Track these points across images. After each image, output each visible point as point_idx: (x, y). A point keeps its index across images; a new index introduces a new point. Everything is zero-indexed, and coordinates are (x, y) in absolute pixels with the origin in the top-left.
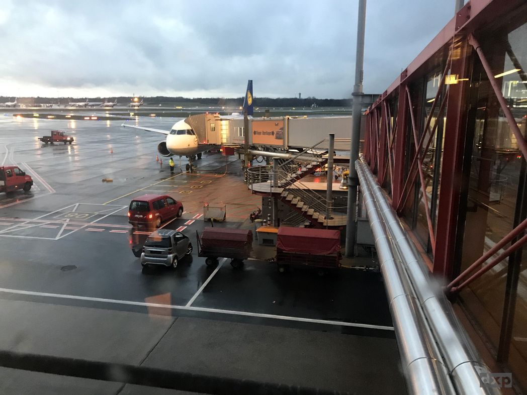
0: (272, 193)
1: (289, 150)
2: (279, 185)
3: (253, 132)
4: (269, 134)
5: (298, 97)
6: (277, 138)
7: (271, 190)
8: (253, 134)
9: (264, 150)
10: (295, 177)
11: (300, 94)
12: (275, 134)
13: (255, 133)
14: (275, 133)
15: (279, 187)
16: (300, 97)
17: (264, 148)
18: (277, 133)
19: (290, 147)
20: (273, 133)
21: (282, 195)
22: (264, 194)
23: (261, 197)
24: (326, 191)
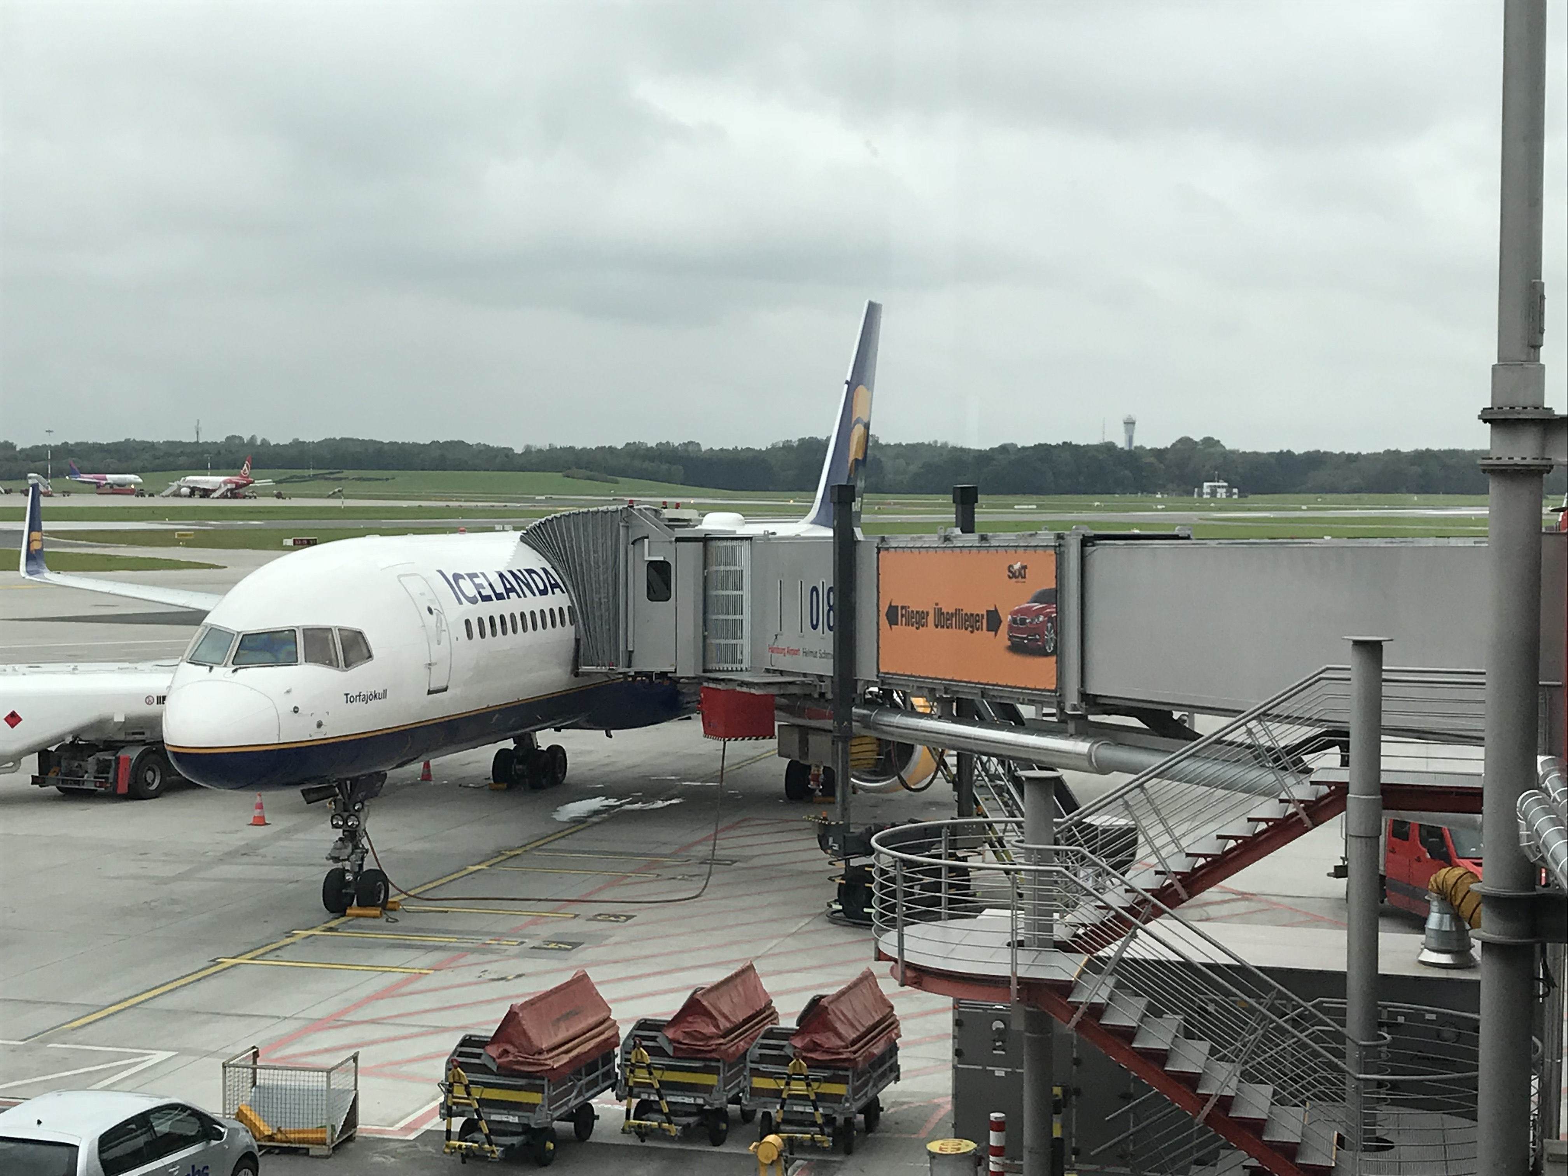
0: (1021, 981)
1: (1091, 718)
2: (1061, 933)
3: (884, 609)
4: (970, 622)
5: (1121, 443)
6: (1017, 648)
7: (1014, 964)
8: (884, 621)
9: (945, 716)
10: (1155, 893)
11: (1130, 424)
12: (1004, 629)
13: (893, 615)
14: (1007, 619)
15: (1063, 947)
16: (1130, 440)
17: (945, 704)
18: (1017, 623)
19: (1092, 702)
20: (993, 620)
21: (1081, 997)
22: (962, 991)
23: (949, 1001)
24: (1340, 977)
